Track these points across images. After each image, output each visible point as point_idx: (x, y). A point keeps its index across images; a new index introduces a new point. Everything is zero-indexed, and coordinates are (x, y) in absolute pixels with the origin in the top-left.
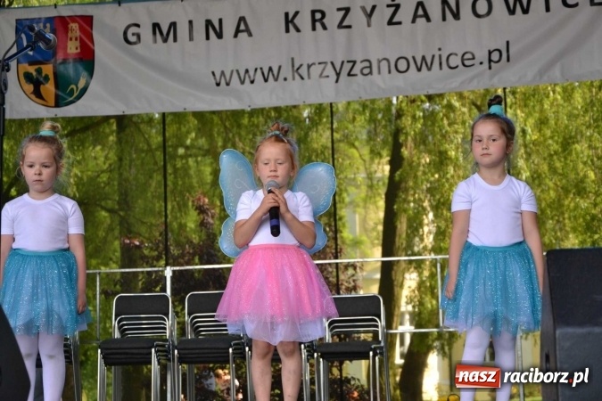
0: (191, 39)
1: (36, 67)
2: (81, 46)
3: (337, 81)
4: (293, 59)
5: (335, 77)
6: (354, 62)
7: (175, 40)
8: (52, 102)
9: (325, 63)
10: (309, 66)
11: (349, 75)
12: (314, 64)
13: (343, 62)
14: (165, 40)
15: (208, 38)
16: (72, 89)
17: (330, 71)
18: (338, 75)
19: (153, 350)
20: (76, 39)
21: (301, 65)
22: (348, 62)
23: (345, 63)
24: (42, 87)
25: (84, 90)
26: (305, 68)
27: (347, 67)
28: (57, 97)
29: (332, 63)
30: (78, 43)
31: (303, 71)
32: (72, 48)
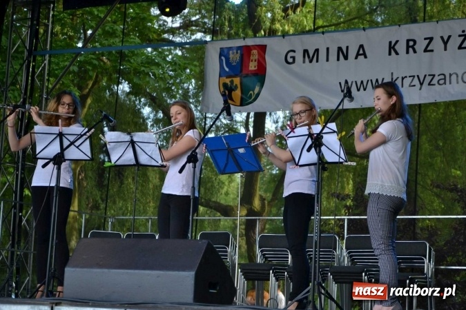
0: (327, 60)
1: (230, 79)
2: (258, 66)
3: (420, 89)
4: (392, 73)
5: (419, 86)
6: (434, 76)
7: (317, 61)
8: (238, 103)
9: (414, 76)
10: (403, 79)
11: (429, 84)
12: (406, 77)
13: (425, 76)
14: (311, 61)
15: (338, 59)
16: (251, 94)
17: (416, 82)
18: (421, 84)
20: (255, 61)
21: (398, 78)
22: (429, 75)
23: (427, 76)
24: (233, 93)
25: (258, 95)
26: (400, 80)
27: (428, 79)
28: (242, 99)
29: (418, 76)
30: (256, 63)
31: (399, 82)
32: (253, 66)
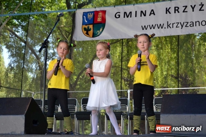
0: (136, 16)
1: (88, 26)
2: (102, 19)
3: (182, 28)
4: (168, 22)
5: (181, 27)
6: (188, 23)
7: (131, 17)
8: (91, 36)
9: (178, 23)
10: (173, 24)
11: (186, 26)
12: (175, 23)
13: (184, 23)
14: (128, 17)
15: (141, 16)
16: (98, 32)
17: (179, 25)
18: (182, 26)
19: (122, 116)
20: (100, 17)
21: (170, 24)
22: (186, 22)
23: (185, 23)
24: (89, 32)
25: (102, 32)
26: (172, 25)
27: (185, 24)
29: (180, 23)
30: (101, 19)
31: (171, 26)
32: (99, 20)
